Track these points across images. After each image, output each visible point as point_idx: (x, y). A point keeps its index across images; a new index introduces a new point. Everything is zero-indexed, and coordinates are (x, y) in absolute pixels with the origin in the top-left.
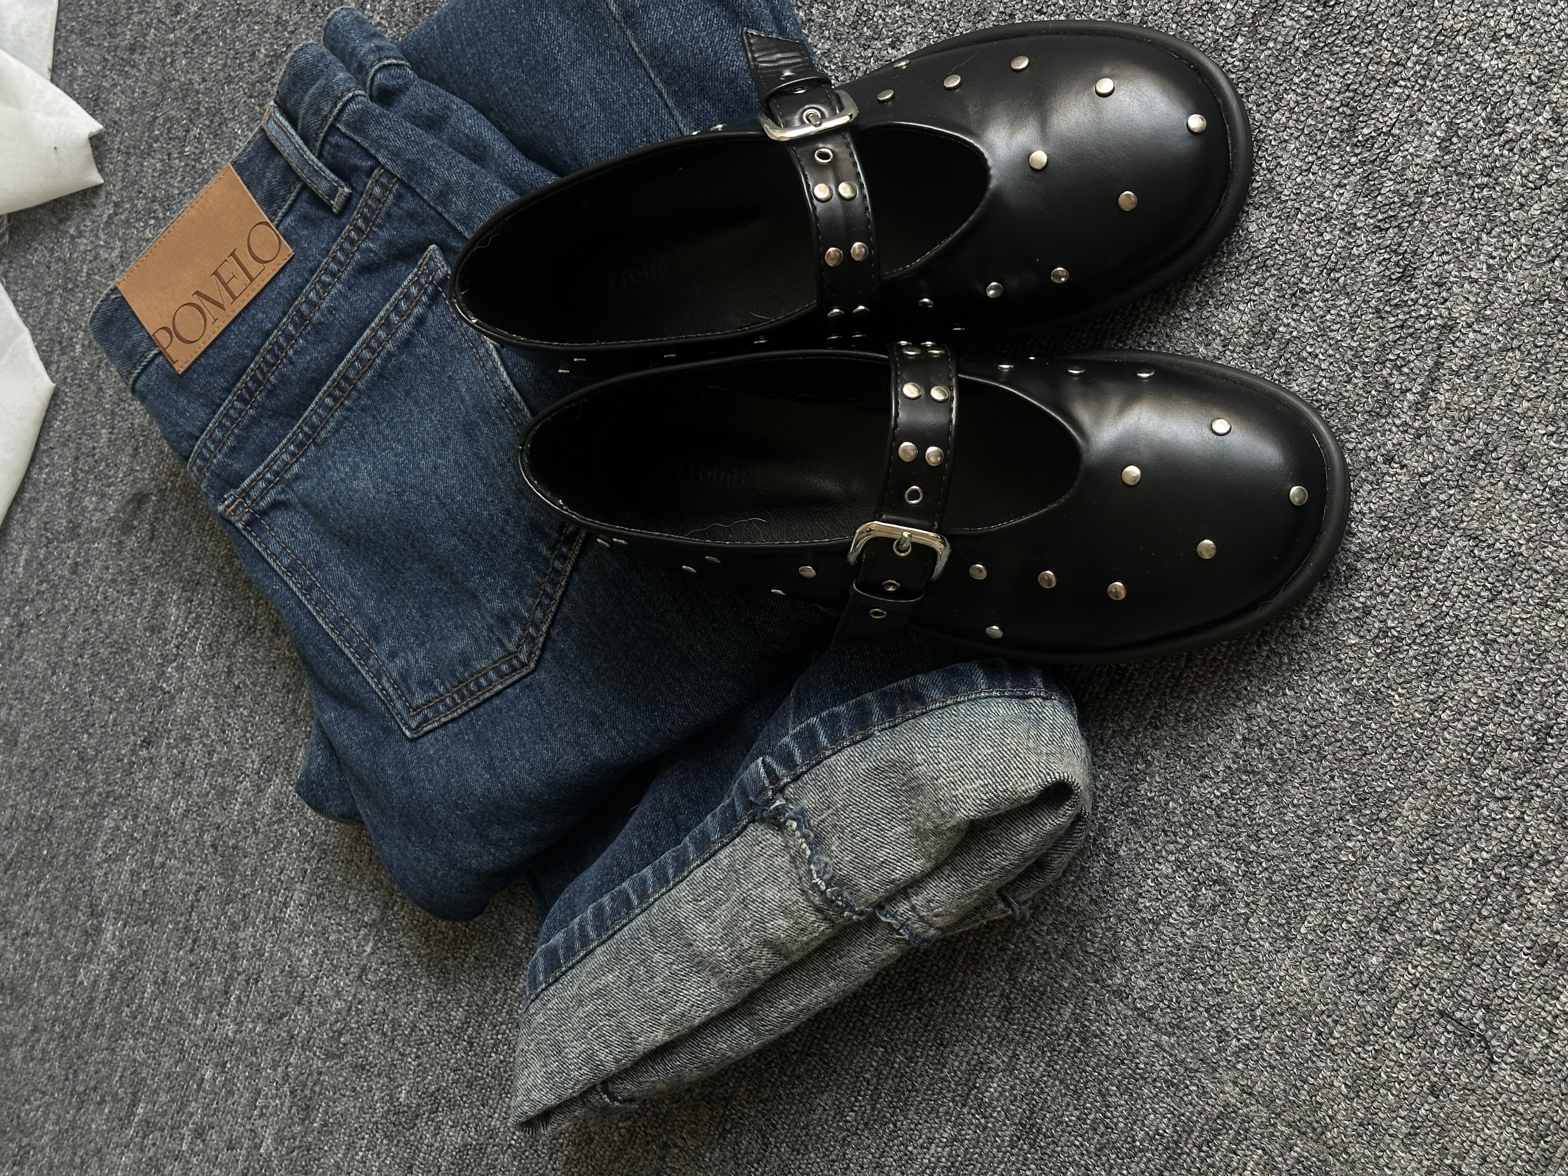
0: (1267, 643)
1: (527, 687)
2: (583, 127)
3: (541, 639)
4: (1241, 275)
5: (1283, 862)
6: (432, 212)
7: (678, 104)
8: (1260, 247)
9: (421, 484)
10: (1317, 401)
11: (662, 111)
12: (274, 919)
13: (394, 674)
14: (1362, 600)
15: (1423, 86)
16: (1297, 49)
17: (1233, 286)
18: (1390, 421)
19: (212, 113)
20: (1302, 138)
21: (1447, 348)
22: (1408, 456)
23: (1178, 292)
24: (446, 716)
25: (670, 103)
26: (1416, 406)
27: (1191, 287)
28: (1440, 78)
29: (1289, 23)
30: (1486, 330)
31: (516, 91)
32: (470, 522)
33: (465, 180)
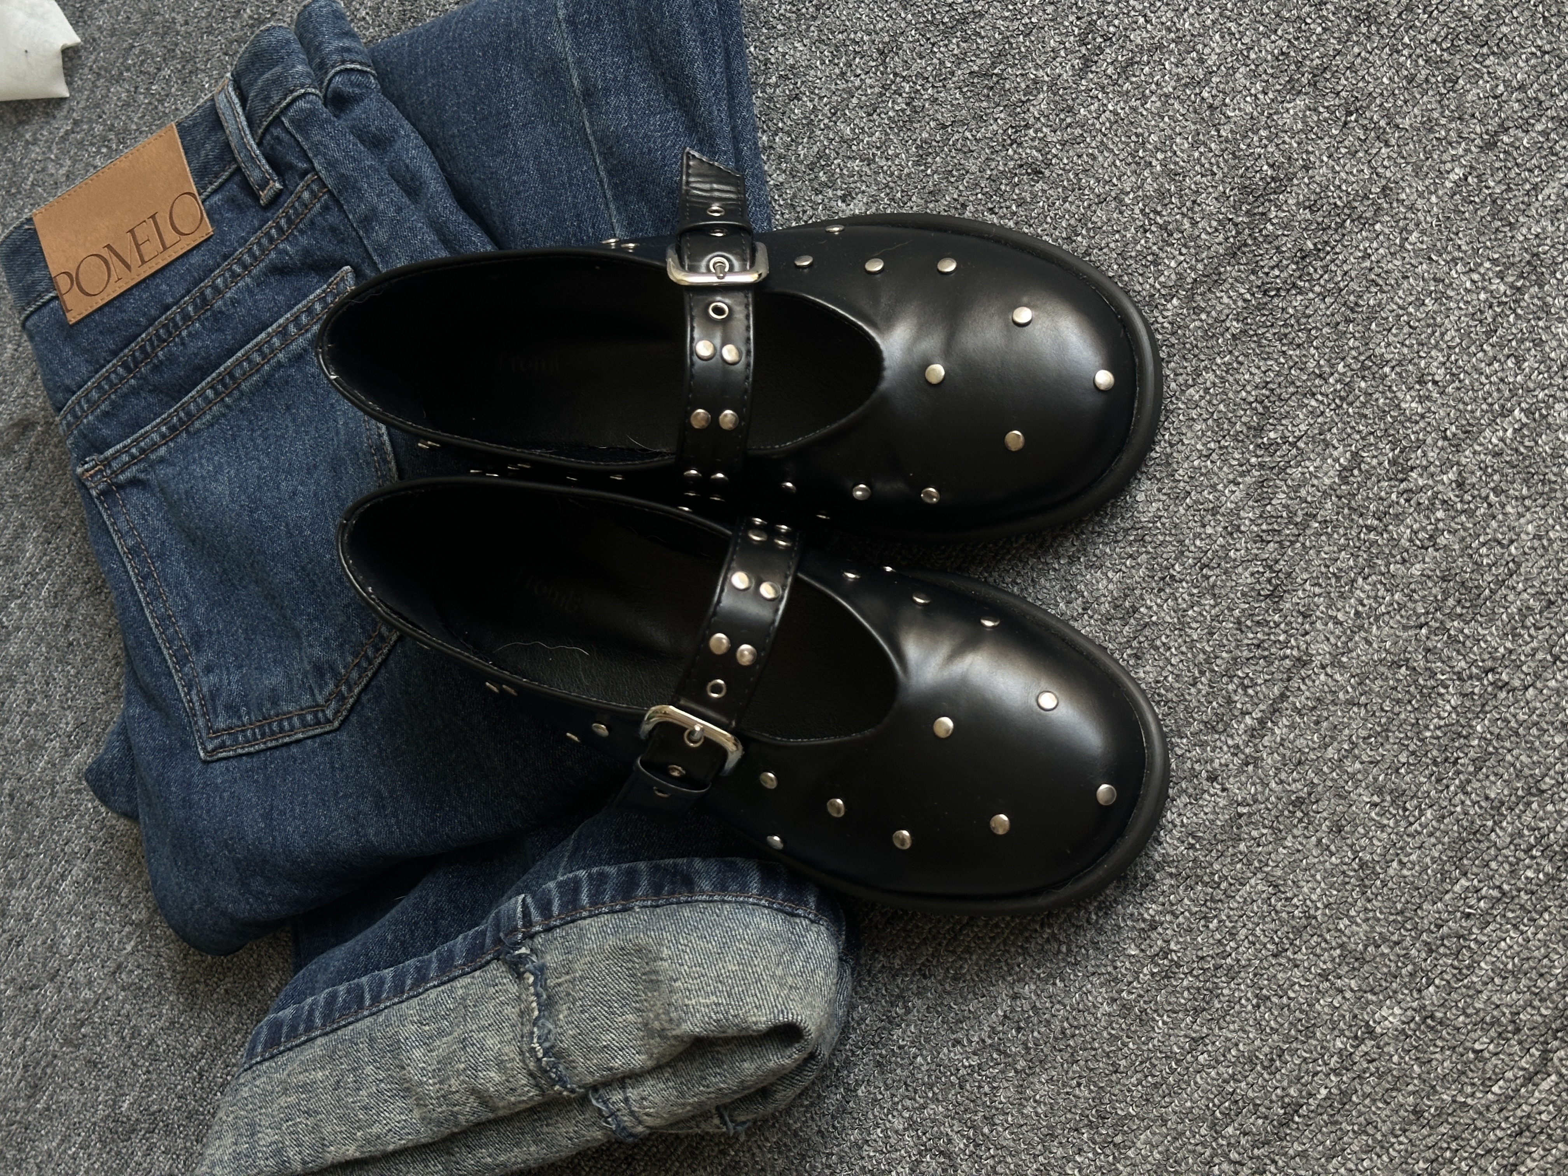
0: (1051, 926)
1: (327, 743)
2: (518, 193)
3: (351, 701)
4: (1117, 542)
5: (1010, 1154)
6: (354, 233)
7: (616, 198)
8: (1143, 519)
9: (276, 507)
10: (1159, 695)
11: (599, 200)
12: (49, 888)
13: (205, 689)
14: (1151, 912)
15: (1339, 407)
16: (1227, 329)
17: (1108, 550)
18: (1223, 738)
19: (187, 58)
20: (1210, 422)
21: (1295, 683)
22: (1231, 780)
23: (1054, 539)
24: (243, 748)
25: (609, 194)
26: (1253, 733)
27: (1067, 538)
28: (1358, 404)
29: (1226, 300)
30: (1337, 677)
31: (464, 135)
32: (311, 560)
33: (391, 213)
